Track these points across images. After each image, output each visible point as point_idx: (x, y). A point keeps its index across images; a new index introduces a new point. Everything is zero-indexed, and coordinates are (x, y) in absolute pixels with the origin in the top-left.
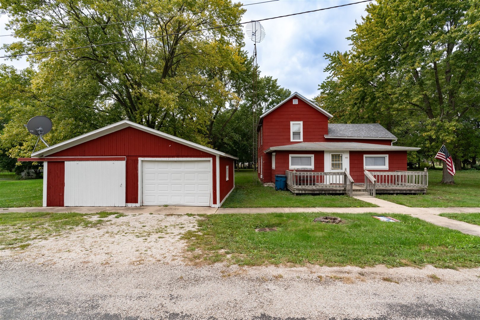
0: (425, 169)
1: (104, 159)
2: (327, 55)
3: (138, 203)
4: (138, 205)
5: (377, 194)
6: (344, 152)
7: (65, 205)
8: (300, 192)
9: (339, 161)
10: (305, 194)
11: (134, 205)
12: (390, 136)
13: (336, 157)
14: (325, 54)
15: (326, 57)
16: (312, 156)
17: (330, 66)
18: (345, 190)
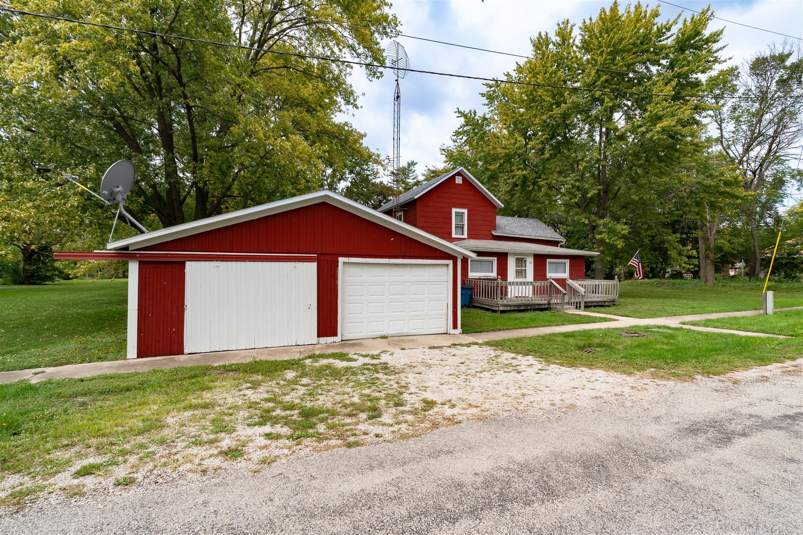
0: (616, 277)
1: (281, 259)
2: (459, 112)
3: (337, 336)
4: (337, 339)
5: (586, 307)
6: (527, 255)
7: (186, 351)
8: (506, 308)
9: (522, 266)
10: (510, 311)
11: (330, 340)
12: (557, 237)
13: (521, 261)
14: (458, 109)
15: (457, 114)
16: (495, 260)
17: (461, 129)
18: (549, 304)
